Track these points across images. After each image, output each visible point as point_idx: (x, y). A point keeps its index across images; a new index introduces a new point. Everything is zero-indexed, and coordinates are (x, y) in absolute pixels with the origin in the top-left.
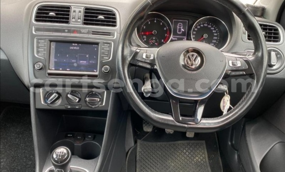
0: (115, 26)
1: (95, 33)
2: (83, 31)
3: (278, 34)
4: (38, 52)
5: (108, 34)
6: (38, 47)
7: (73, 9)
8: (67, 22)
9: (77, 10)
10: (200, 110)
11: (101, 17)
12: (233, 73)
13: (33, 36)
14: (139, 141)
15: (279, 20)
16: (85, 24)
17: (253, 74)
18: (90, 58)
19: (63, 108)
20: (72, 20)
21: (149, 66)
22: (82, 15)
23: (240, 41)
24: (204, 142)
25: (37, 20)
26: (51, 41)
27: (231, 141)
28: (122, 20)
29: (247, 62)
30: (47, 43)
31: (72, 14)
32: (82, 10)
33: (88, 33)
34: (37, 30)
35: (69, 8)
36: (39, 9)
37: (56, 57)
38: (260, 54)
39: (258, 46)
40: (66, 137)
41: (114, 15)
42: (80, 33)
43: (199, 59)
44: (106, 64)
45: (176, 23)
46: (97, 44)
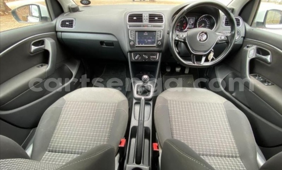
0: (162, 22)
1: (154, 26)
2: (149, 26)
3: (239, 22)
4: (131, 37)
5: (160, 26)
6: (131, 35)
7: (143, 15)
8: (142, 22)
9: (146, 15)
10: (204, 59)
11: (156, 18)
12: (220, 42)
13: (128, 30)
14: (163, 76)
15: (240, 15)
16: (150, 22)
17: (229, 42)
18: (153, 39)
19: (141, 61)
20: (144, 21)
21: (183, 40)
22: (148, 18)
23: (221, 27)
24: (192, 75)
25: (129, 22)
26: (136, 31)
27: (206, 74)
28: (166, 19)
29: (227, 37)
30: (134, 32)
31: (144, 18)
32: (148, 15)
33: (151, 26)
34: (130, 26)
35: (142, 14)
36: (129, 16)
37: (138, 39)
38: (233, 32)
39: (233, 29)
40: (139, 73)
41: (162, 17)
42: (147, 26)
43: (206, 36)
44: (159, 41)
45: (189, 19)
46: (155, 31)
